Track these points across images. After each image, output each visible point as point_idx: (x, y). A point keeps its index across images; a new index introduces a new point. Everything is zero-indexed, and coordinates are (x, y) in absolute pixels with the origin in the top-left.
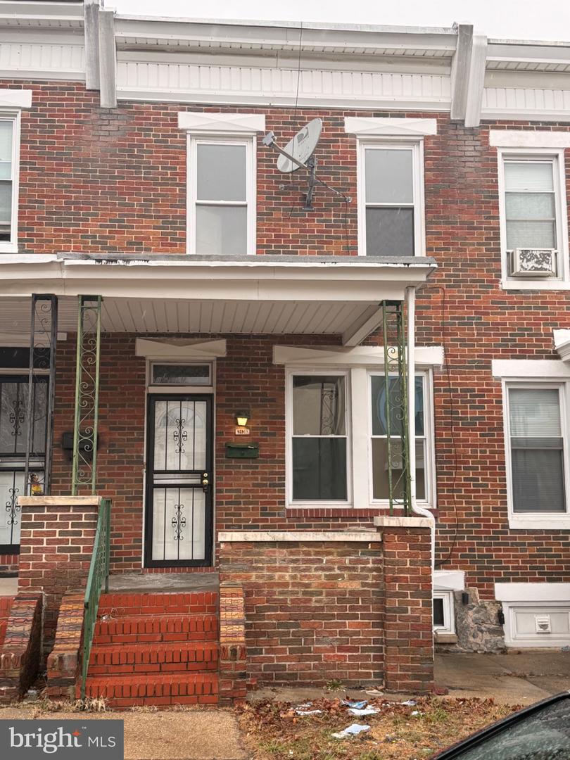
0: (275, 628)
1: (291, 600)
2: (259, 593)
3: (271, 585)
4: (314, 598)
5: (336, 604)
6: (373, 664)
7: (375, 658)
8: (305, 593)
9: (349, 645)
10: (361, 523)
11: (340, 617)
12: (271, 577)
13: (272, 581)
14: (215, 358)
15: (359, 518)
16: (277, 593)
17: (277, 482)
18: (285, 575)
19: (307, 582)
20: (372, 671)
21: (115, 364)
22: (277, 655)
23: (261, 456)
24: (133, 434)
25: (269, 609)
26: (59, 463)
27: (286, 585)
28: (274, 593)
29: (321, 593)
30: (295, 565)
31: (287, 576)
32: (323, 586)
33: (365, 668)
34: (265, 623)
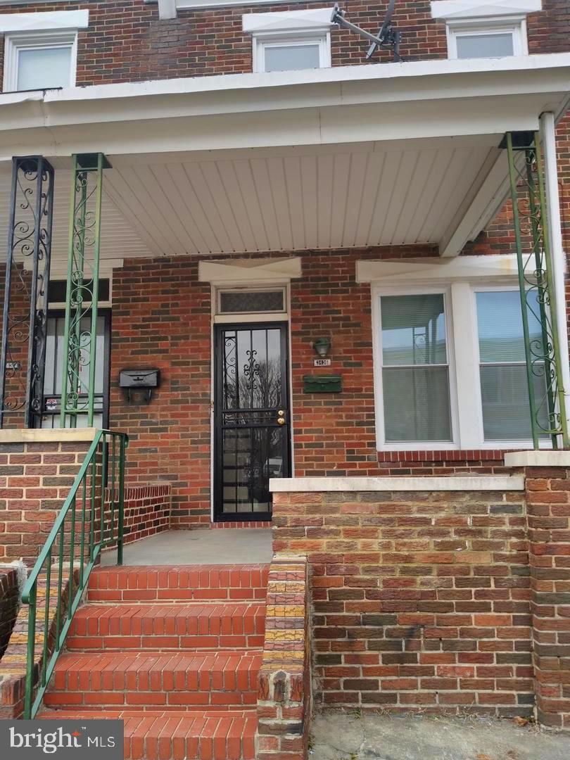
0: (360, 625)
1: (384, 582)
2: (333, 570)
3: (352, 558)
4: (419, 579)
5: (454, 588)
6: (517, 682)
7: (520, 672)
8: (404, 571)
9: (478, 651)
10: (470, 467)
11: (462, 607)
12: (350, 547)
13: (352, 552)
14: (288, 280)
15: (468, 461)
16: (361, 571)
17: (365, 420)
18: (373, 544)
19: (407, 553)
20: (515, 693)
21: (177, 292)
22: (364, 666)
23: (346, 390)
24: (197, 369)
25: (348, 595)
26: (117, 404)
27: (374, 558)
28: (356, 570)
29: (428, 571)
30: (388, 528)
31: (376, 545)
32: (433, 559)
33: (504, 688)
34: (344, 616)
